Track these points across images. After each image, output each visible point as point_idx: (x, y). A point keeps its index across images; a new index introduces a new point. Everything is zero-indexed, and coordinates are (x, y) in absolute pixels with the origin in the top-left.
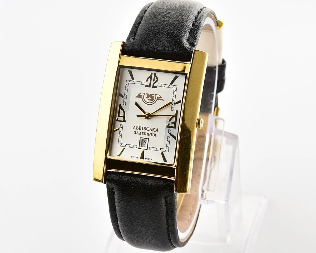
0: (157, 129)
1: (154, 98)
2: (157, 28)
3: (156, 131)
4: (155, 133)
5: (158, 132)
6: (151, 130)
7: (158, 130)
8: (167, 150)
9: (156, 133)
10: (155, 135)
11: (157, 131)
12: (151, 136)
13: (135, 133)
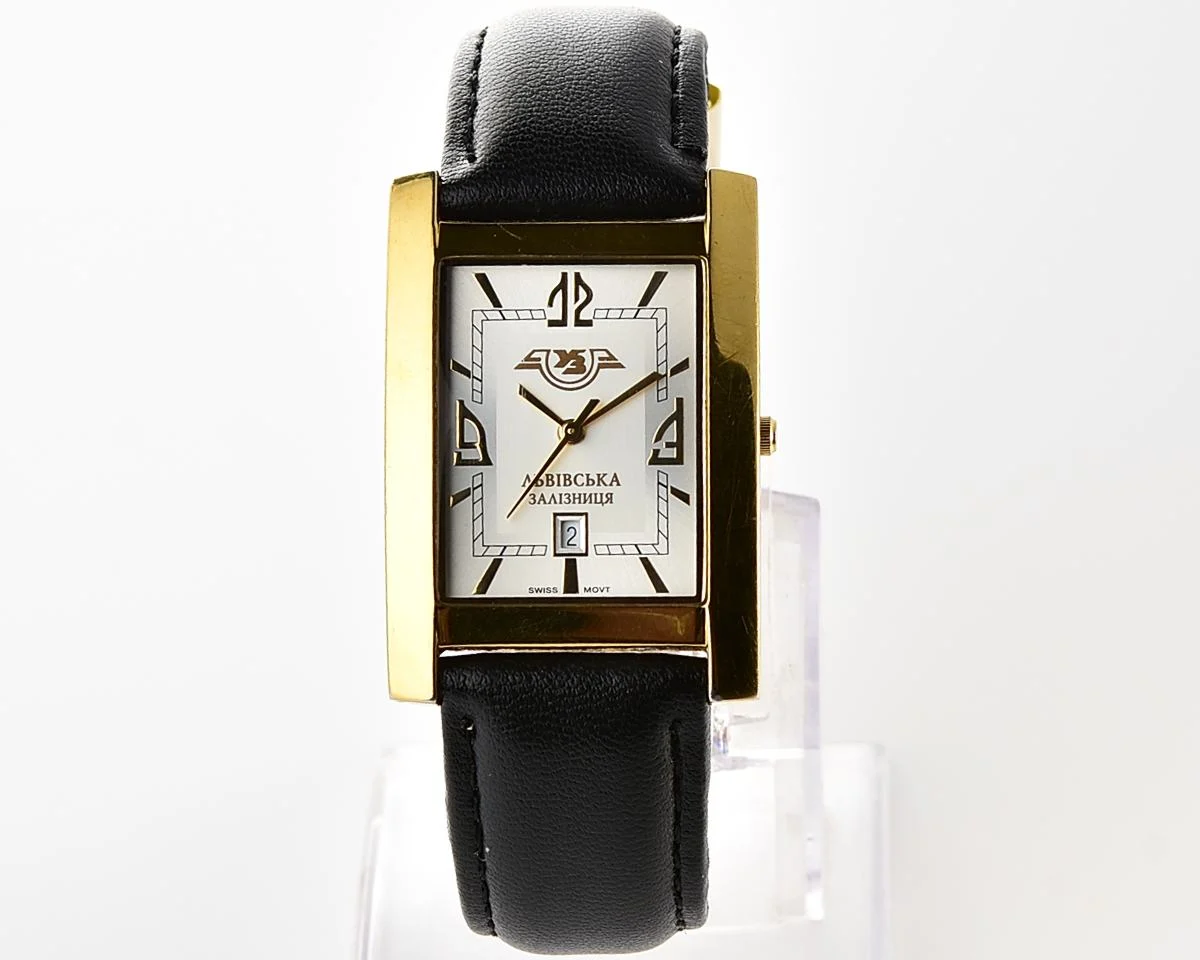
0: (615, 475)
1: (587, 364)
2: (553, 109)
3: (611, 485)
4: (609, 490)
5: (618, 484)
6: (591, 482)
7: (617, 480)
8: (662, 548)
9: (614, 489)
10: (610, 499)
11: (615, 483)
12: (596, 502)
13: (534, 498)
